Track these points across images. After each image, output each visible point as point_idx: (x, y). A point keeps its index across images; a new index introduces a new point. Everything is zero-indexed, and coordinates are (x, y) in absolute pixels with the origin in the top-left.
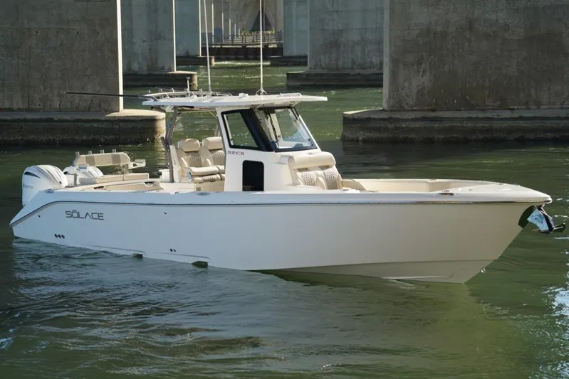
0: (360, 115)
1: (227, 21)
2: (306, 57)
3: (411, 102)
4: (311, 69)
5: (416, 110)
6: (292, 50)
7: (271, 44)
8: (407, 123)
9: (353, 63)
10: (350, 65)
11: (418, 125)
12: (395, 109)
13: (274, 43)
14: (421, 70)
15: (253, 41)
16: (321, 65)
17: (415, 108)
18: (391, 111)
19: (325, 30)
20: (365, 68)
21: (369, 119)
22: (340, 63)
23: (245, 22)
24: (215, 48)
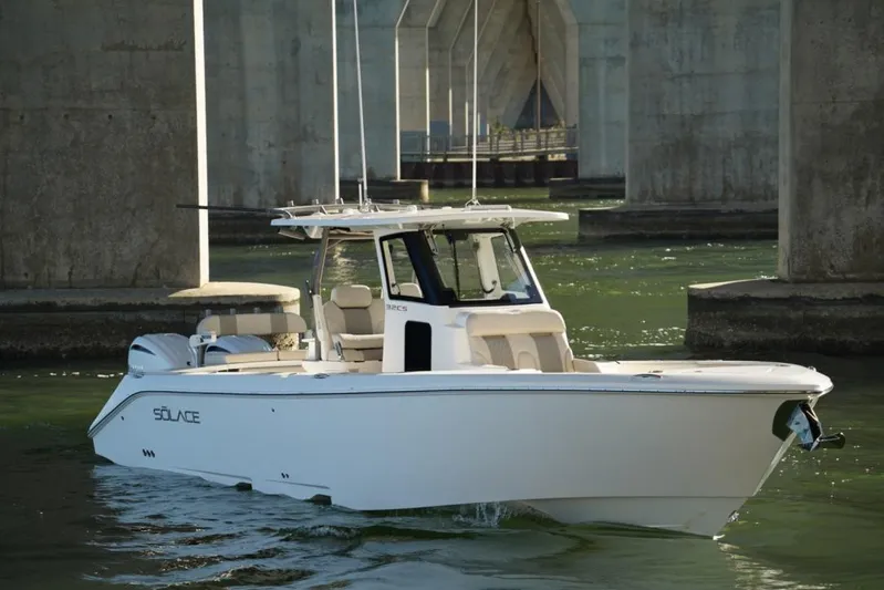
0: (724, 292)
1: (459, 107)
2: (621, 180)
3: (841, 262)
4: (632, 200)
5: (853, 281)
6: (597, 164)
7: (553, 153)
8: (832, 309)
9: (727, 186)
10: (719, 194)
11: (857, 312)
12: (804, 277)
13: (559, 152)
14: (864, 192)
15: (514, 148)
16: (654, 192)
17: (851, 276)
18: (797, 282)
19: (664, 116)
20: (752, 199)
21: (745, 301)
22: (698, 187)
23: (501, 111)
24: (432, 163)
